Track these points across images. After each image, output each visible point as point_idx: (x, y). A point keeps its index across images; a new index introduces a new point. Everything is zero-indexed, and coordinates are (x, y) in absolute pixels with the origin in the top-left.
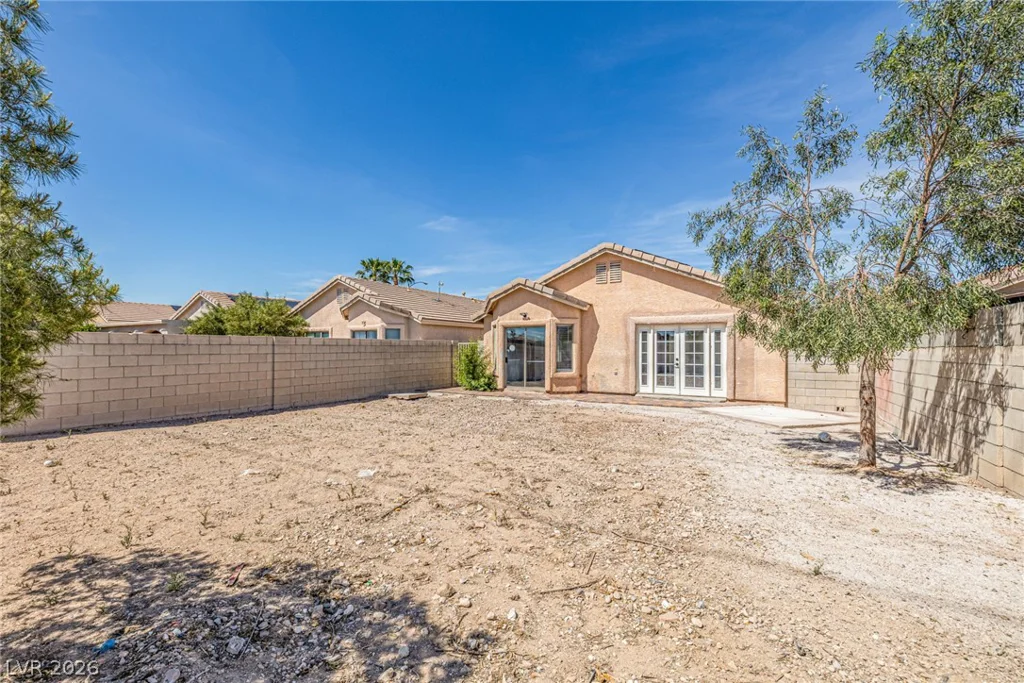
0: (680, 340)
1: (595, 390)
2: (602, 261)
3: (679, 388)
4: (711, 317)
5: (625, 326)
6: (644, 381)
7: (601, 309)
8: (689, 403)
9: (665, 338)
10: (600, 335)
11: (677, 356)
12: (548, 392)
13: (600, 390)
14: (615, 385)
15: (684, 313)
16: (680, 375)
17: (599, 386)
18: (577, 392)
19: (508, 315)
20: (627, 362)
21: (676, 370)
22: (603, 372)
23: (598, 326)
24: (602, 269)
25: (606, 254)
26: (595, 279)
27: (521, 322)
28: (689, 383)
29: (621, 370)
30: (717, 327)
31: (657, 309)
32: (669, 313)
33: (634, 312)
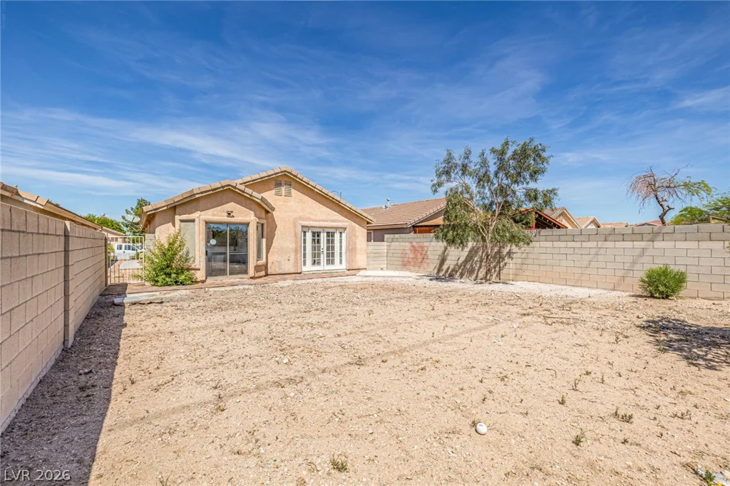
0: (323, 237)
1: (275, 273)
2: (280, 179)
3: (324, 266)
4: (340, 224)
5: (295, 227)
6: (305, 264)
7: (278, 214)
8: (331, 274)
9: (316, 235)
10: (277, 232)
11: (322, 247)
12: (251, 278)
13: (278, 272)
14: (289, 267)
15: (327, 221)
16: (323, 258)
17: (277, 270)
18: (265, 276)
19: (210, 211)
20: (296, 251)
21: (322, 255)
22: (279, 260)
23: (276, 226)
24: (279, 185)
25: (285, 175)
26: (273, 191)
27: (225, 219)
28: (328, 263)
29: (292, 257)
30: (341, 230)
31: (313, 217)
32: (319, 221)
33: (300, 218)
